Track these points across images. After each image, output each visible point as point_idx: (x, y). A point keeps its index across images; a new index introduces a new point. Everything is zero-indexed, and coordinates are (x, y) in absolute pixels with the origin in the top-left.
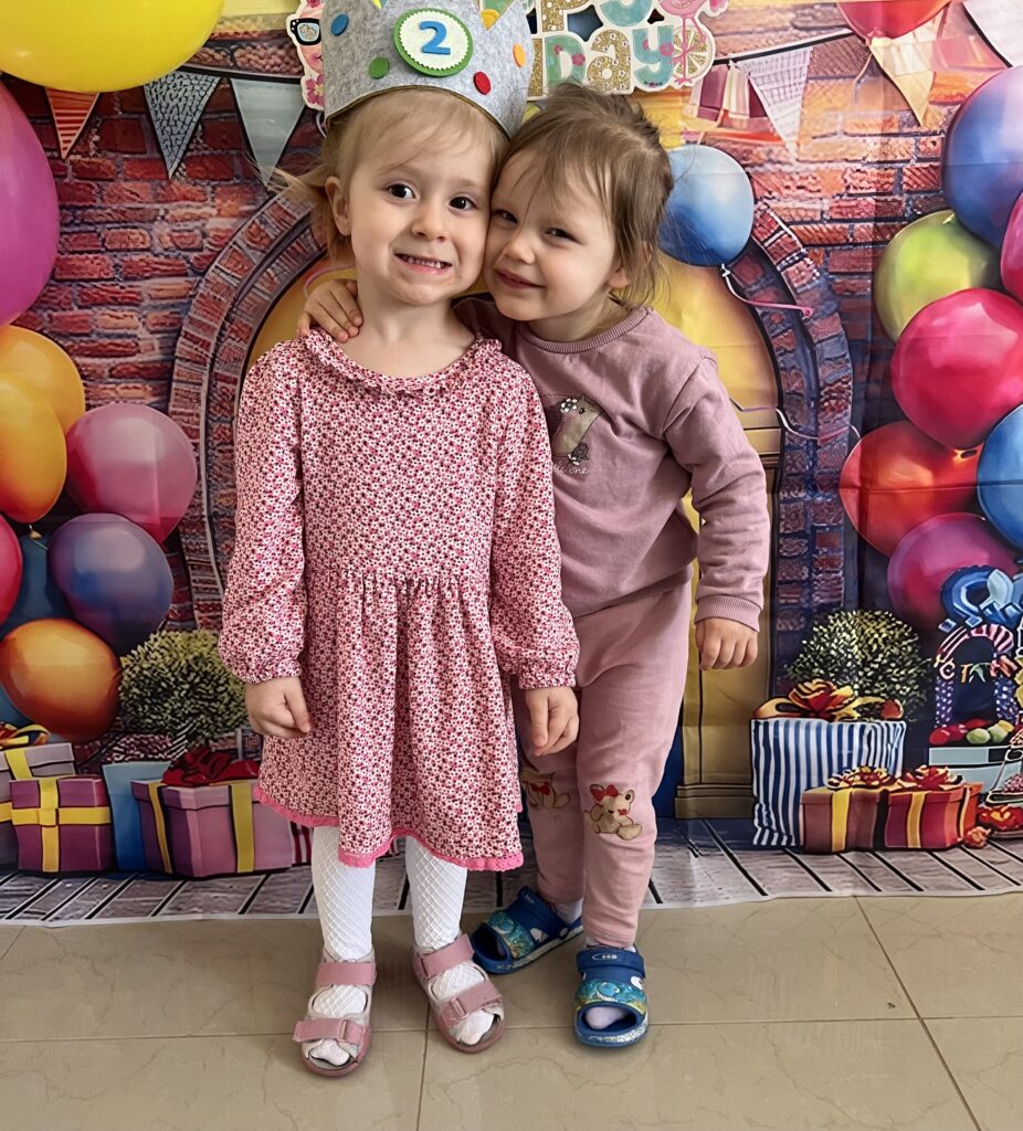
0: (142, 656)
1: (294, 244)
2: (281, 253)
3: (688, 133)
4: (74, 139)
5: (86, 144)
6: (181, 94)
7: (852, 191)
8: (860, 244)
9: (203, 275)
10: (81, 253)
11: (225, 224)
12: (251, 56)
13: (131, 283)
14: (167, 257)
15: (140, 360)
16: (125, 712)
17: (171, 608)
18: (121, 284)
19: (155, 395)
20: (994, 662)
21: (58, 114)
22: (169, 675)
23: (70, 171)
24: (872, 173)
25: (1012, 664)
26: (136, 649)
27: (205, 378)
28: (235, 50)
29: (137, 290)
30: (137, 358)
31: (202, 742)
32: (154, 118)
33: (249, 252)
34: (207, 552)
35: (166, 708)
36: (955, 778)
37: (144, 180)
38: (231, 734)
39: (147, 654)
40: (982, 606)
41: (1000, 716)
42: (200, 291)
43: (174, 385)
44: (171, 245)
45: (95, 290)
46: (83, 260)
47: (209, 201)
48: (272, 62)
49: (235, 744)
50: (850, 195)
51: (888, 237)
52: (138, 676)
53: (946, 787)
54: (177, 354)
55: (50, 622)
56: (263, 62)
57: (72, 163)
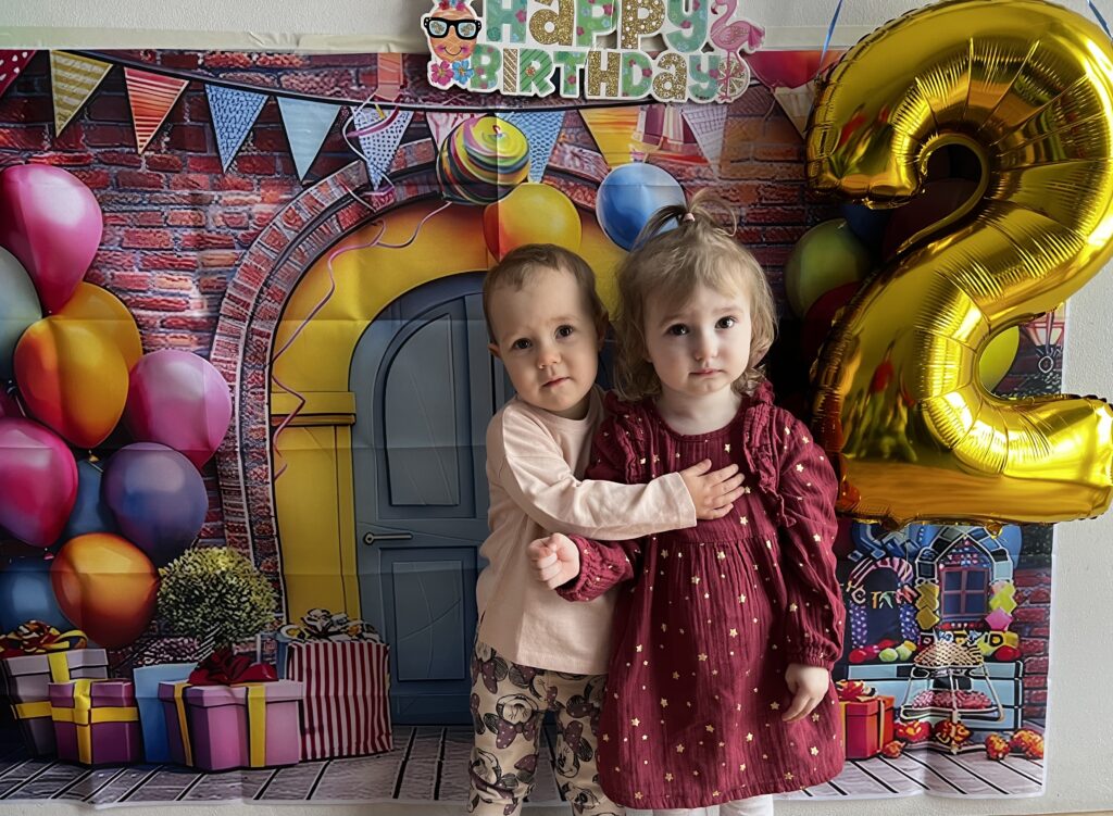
0: (177, 568)
1: (322, 226)
2: (311, 233)
3: (636, 153)
4: (149, 139)
5: (159, 143)
6: (238, 108)
7: (764, 202)
8: (773, 243)
9: (248, 248)
10: (146, 227)
11: (267, 208)
12: (293, 81)
13: (185, 253)
14: (218, 233)
15: (189, 315)
16: (162, 616)
17: (203, 526)
18: (179, 254)
19: (199, 344)
20: (899, 591)
21: (137, 120)
22: (202, 584)
23: (144, 163)
24: (781, 189)
25: (912, 592)
26: (172, 562)
27: (243, 333)
28: (281, 76)
29: (194, 259)
30: (187, 313)
31: (226, 645)
32: (215, 125)
33: (285, 231)
34: (238, 477)
35: (198, 613)
36: (868, 692)
37: (204, 173)
38: (252, 638)
39: (182, 566)
40: (884, 541)
41: (904, 637)
42: (245, 261)
43: (217, 337)
44: (223, 223)
45: (156, 258)
46: (148, 233)
47: (255, 191)
48: (310, 86)
49: (255, 647)
50: (763, 205)
51: (796, 238)
52: (174, 584)
53: (862, 699)
54: (221, 312)
55: (99, 536)
56: (303, 85)
57: (146, 157)
